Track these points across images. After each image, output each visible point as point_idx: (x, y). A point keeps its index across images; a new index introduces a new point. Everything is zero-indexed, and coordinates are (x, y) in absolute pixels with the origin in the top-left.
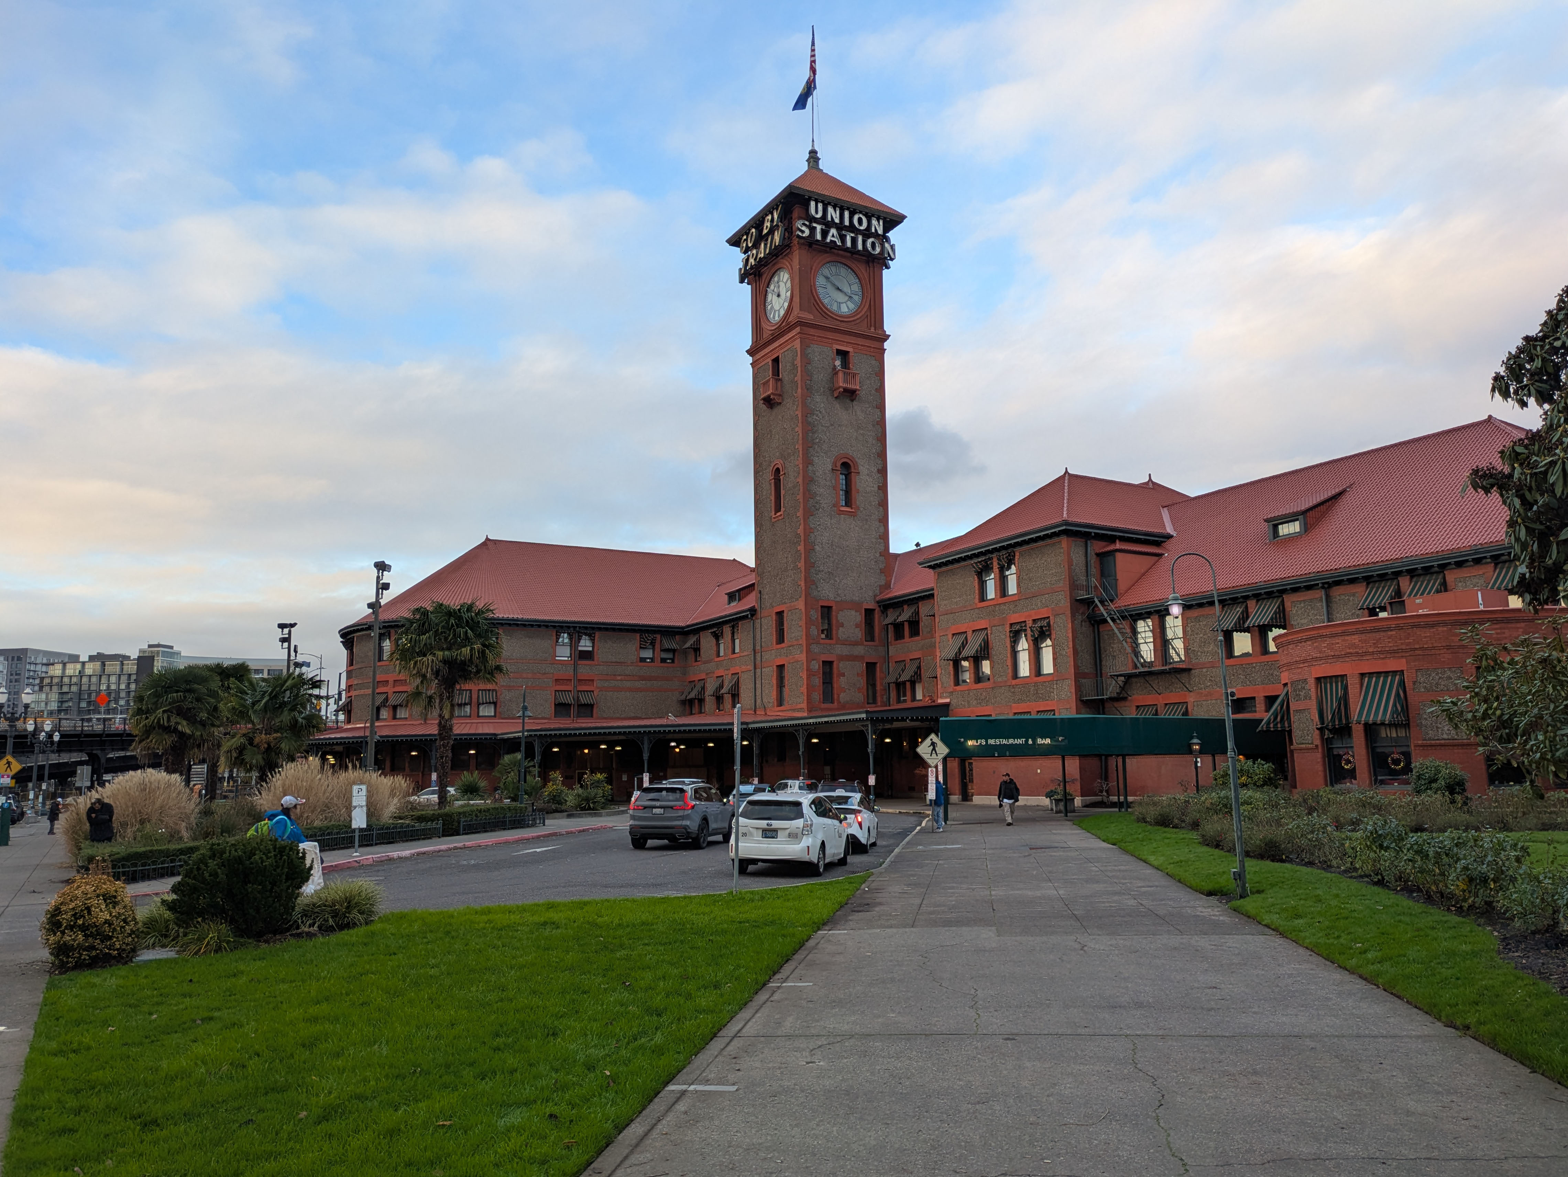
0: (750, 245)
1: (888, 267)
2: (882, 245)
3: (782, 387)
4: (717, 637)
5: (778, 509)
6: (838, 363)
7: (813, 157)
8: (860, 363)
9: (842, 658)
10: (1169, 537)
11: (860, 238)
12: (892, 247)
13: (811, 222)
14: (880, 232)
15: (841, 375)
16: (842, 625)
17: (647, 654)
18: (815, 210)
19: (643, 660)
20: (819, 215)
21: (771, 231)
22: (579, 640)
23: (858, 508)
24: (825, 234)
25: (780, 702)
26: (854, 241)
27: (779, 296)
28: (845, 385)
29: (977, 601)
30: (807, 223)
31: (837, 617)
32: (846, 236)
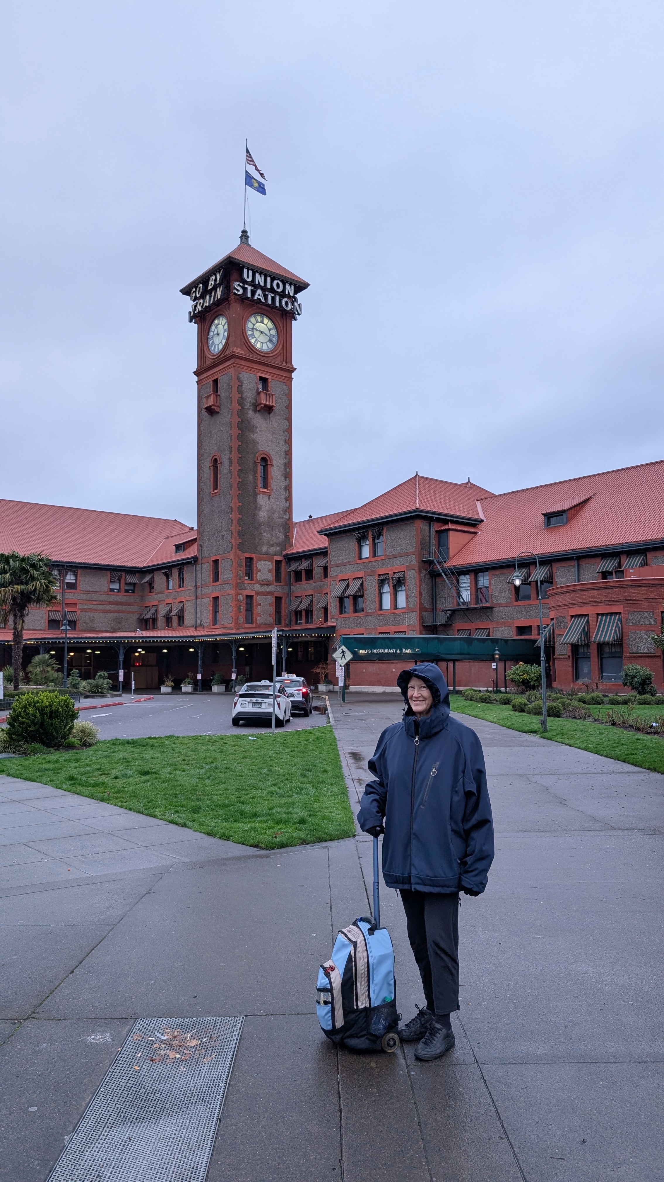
0: (198, 296)
1: (295, 320)
2: (293, 304)
3: (220, 400)
4: (167, 575)
5: (215, 487)
6: (260, 386)
7: (244, 235)
8: (275, 386)
9: (258, 593)
10: (481, 521)
11: (278, 298)
12: (299, 305)
13: (244, 284)
14: (292, 294)
15: (262, 395)
16: (260, 571)
17: (116, 586)
18: (248, 276)
19: (112, 590)
20: (250, 279)
21: (215, 288)
22: (67, 574)
23: (272, 490)
24: (253, 293)
25: (214, 622)
26: (273, 299)
27: (218, 334)
28: (265, 403)
29: (357, 558)
30: (241, 284)
31: (256, 565)
32: (268, 295)
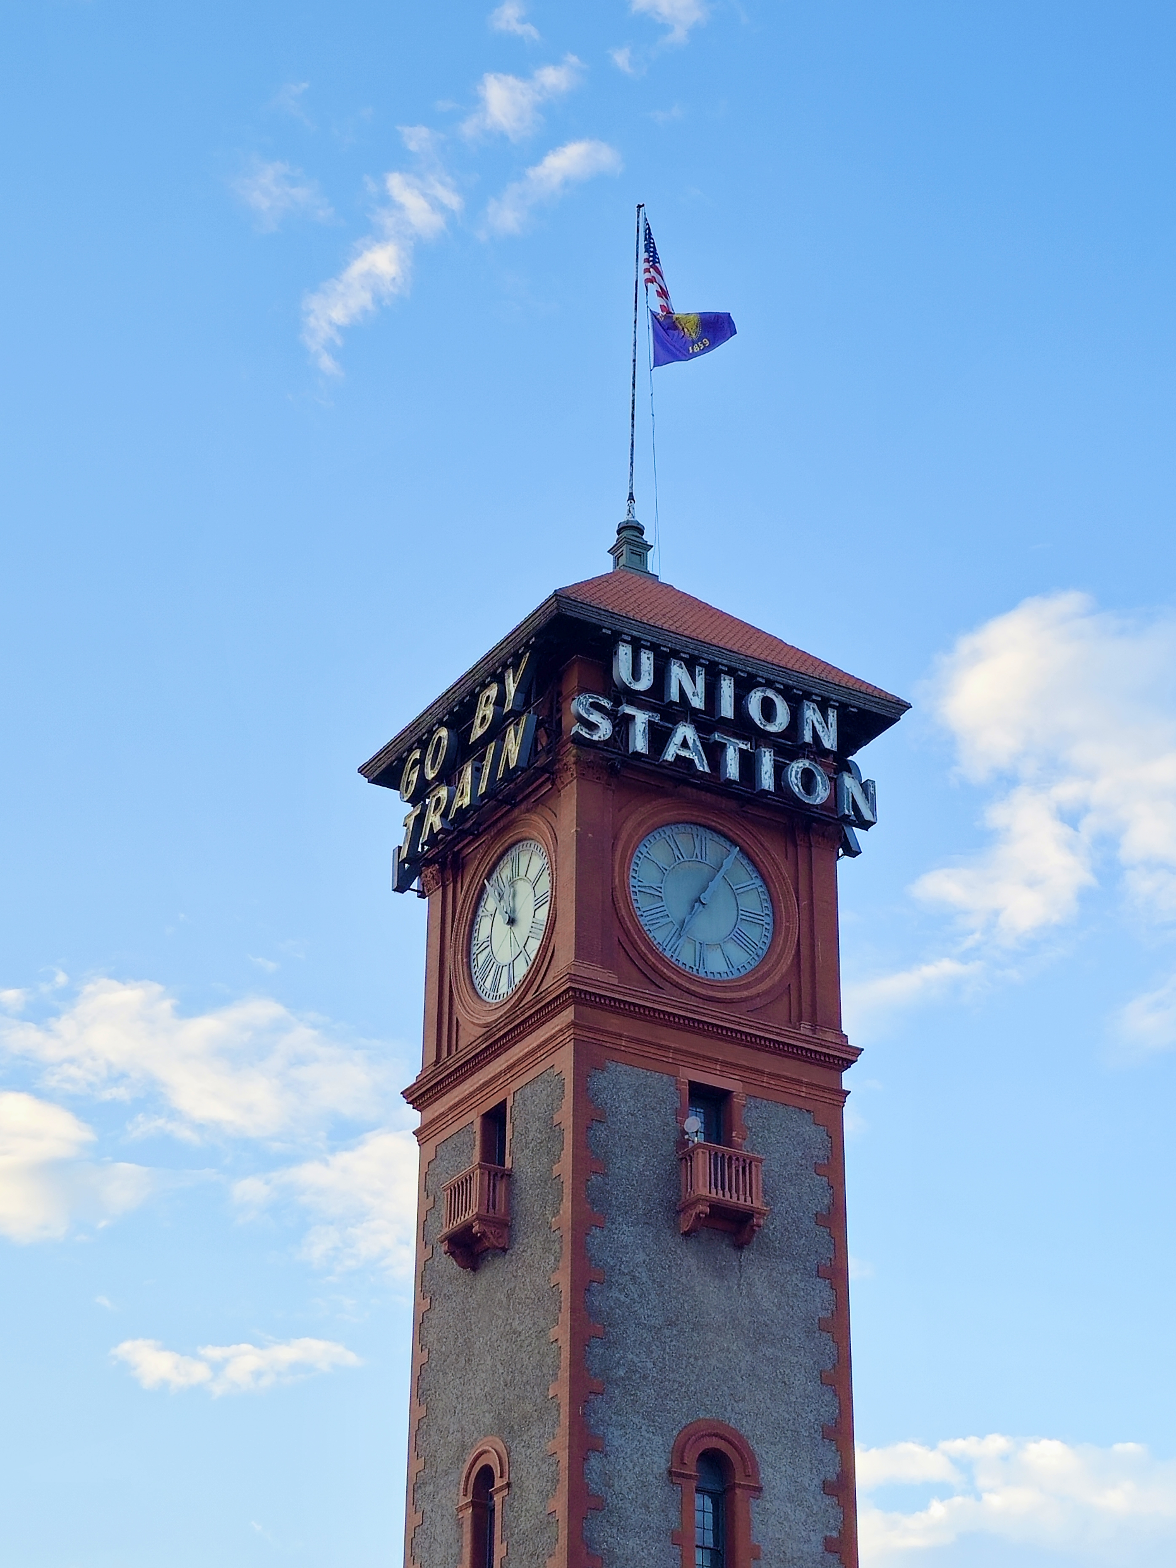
0: (430, 775)
1: (852, 852)
2: (836, 784)
3: (510, 1196)
6: (694, 1124)
7: (631, 541)
8: (761, 1125)
11: (767, 761)
12: (866, 788)
13: (617, 702)
14: (830, 741)
15: (702, 1162)
18: (631, 668)
20: (645, 683)
21: (496, 732)
24: (659, 736)
26: (748, 763)
27: (512, 921)
28: (716, 1195)
30: (606, 703)
32: (723, 747)
